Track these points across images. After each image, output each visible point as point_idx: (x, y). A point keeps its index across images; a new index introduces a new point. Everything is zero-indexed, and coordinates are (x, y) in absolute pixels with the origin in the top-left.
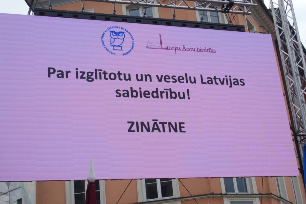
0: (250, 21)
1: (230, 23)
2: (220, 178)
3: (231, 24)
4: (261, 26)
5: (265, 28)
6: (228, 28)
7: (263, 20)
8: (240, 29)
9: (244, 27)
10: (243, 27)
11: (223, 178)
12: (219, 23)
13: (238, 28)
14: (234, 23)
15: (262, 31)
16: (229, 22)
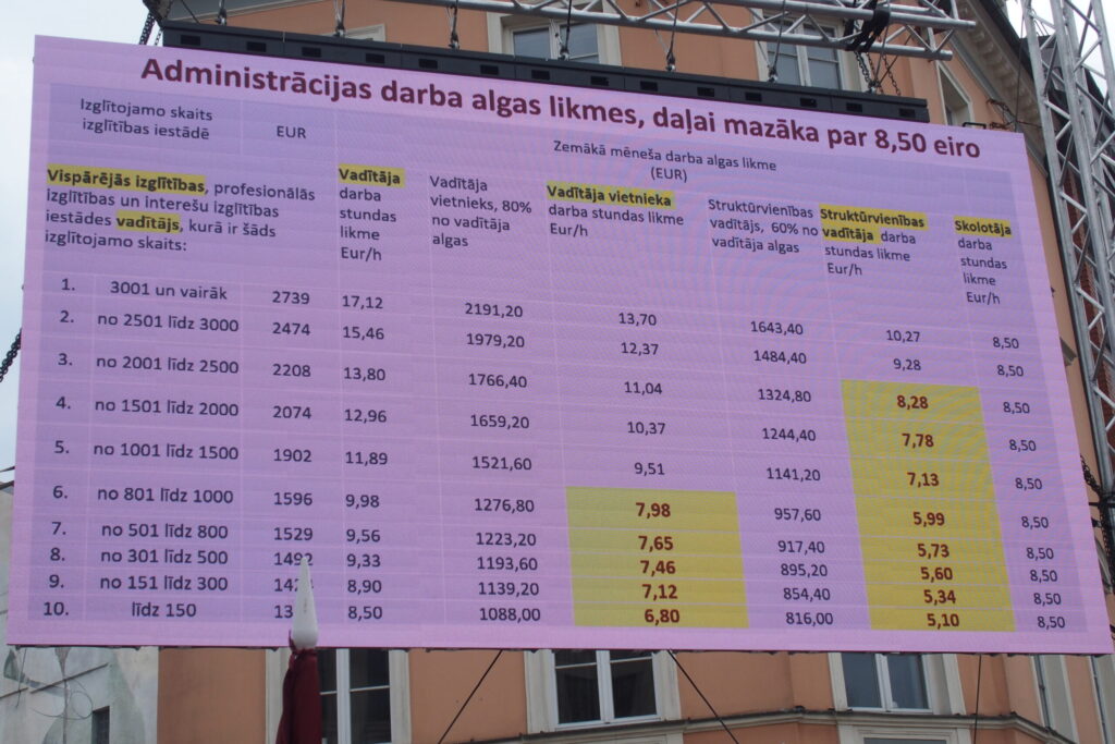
0: (954, 84)
1: (873, 89)
2: (829, 654)
3: (879, 93)
4: (993, 102)
5: (1008, 110)
6: (865, 105)
7: (1003, 78)
8: (912, 110)
9: (925, 106)
10: (922, 104)
11: (839, 654)
12: (840, 90)
13: (903, 107)
14: (888, 90)
15: (999, 121)
16: (872, 84)
